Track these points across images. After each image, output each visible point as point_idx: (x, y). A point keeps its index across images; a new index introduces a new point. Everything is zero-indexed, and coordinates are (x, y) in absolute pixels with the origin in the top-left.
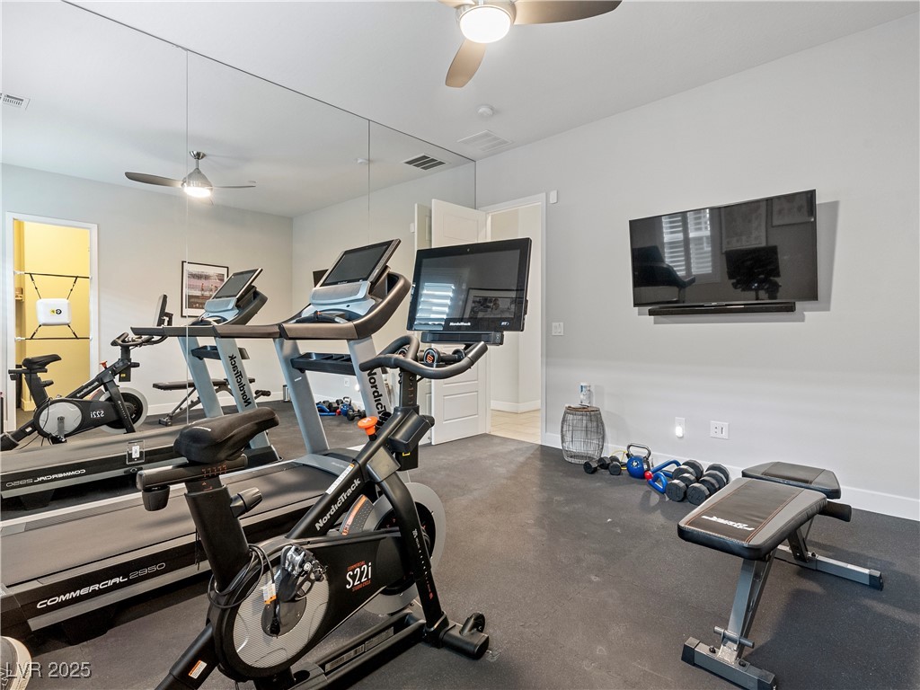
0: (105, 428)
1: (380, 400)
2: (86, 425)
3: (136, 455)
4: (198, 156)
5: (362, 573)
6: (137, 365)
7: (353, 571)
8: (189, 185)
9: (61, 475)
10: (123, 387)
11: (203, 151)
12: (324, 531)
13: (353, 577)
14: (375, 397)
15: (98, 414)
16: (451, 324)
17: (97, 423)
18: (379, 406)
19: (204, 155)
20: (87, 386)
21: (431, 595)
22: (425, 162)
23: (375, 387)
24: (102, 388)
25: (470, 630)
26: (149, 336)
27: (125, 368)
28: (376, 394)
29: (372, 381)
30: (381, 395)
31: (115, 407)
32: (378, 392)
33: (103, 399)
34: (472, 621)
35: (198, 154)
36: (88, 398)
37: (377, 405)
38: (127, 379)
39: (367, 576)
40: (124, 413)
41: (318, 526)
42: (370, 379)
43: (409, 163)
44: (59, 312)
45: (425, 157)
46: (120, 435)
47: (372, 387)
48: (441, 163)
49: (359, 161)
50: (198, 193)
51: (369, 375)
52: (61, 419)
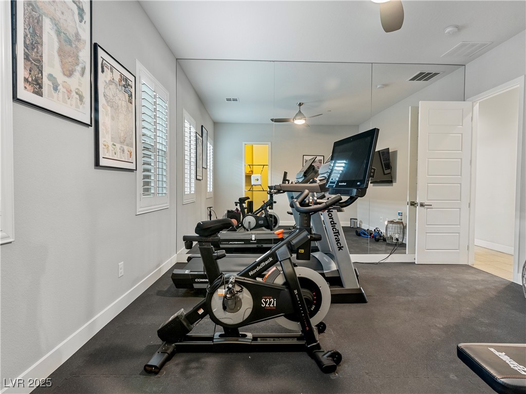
0: (263, 228)
1: (335, 226)
2: (258, 226)
3: (253, 239)
4: (300, 105)
5: (270, 302)
6: (275, 202)
7: (266, 299)
8: (296, 120)
9: (236, 243)
10: (270, 211)
11: (302, 102)
12: (254, 277)
13: (266, 302)
14: (332, 224)
15: (261, 222)
16: (340, 184)
17: (261, 226)
18: (334, 230)
19: (303, 104)
20: (257, 210)
21: (307, 328)
22: (424, 76)
23: (332, 218)
24: (263, 211)
25: (328, 357)
26: (279, 190)
27: (271, 203)
28: (332, 223)
29: (330, 215)
30: (336, 224)
31: (267, 219)
32: (334, 222)
33: (263, 216)
34: (330, 353)
35: (300, 104)
36: (258, 215)
37: (333, 229)
38: (271, 208)
39: (273, 304)
40: (270, 222)
41: (251, 273)
42: (329, 214)
43: (413, 79)
44: (258, 180)
45: (421, 74)
46: (268, 231)
47: (330, 219)
48: (436, 74)
49: (378, 86)
50: (300, 122)
51: (328, 212)
52: (249, 222)
